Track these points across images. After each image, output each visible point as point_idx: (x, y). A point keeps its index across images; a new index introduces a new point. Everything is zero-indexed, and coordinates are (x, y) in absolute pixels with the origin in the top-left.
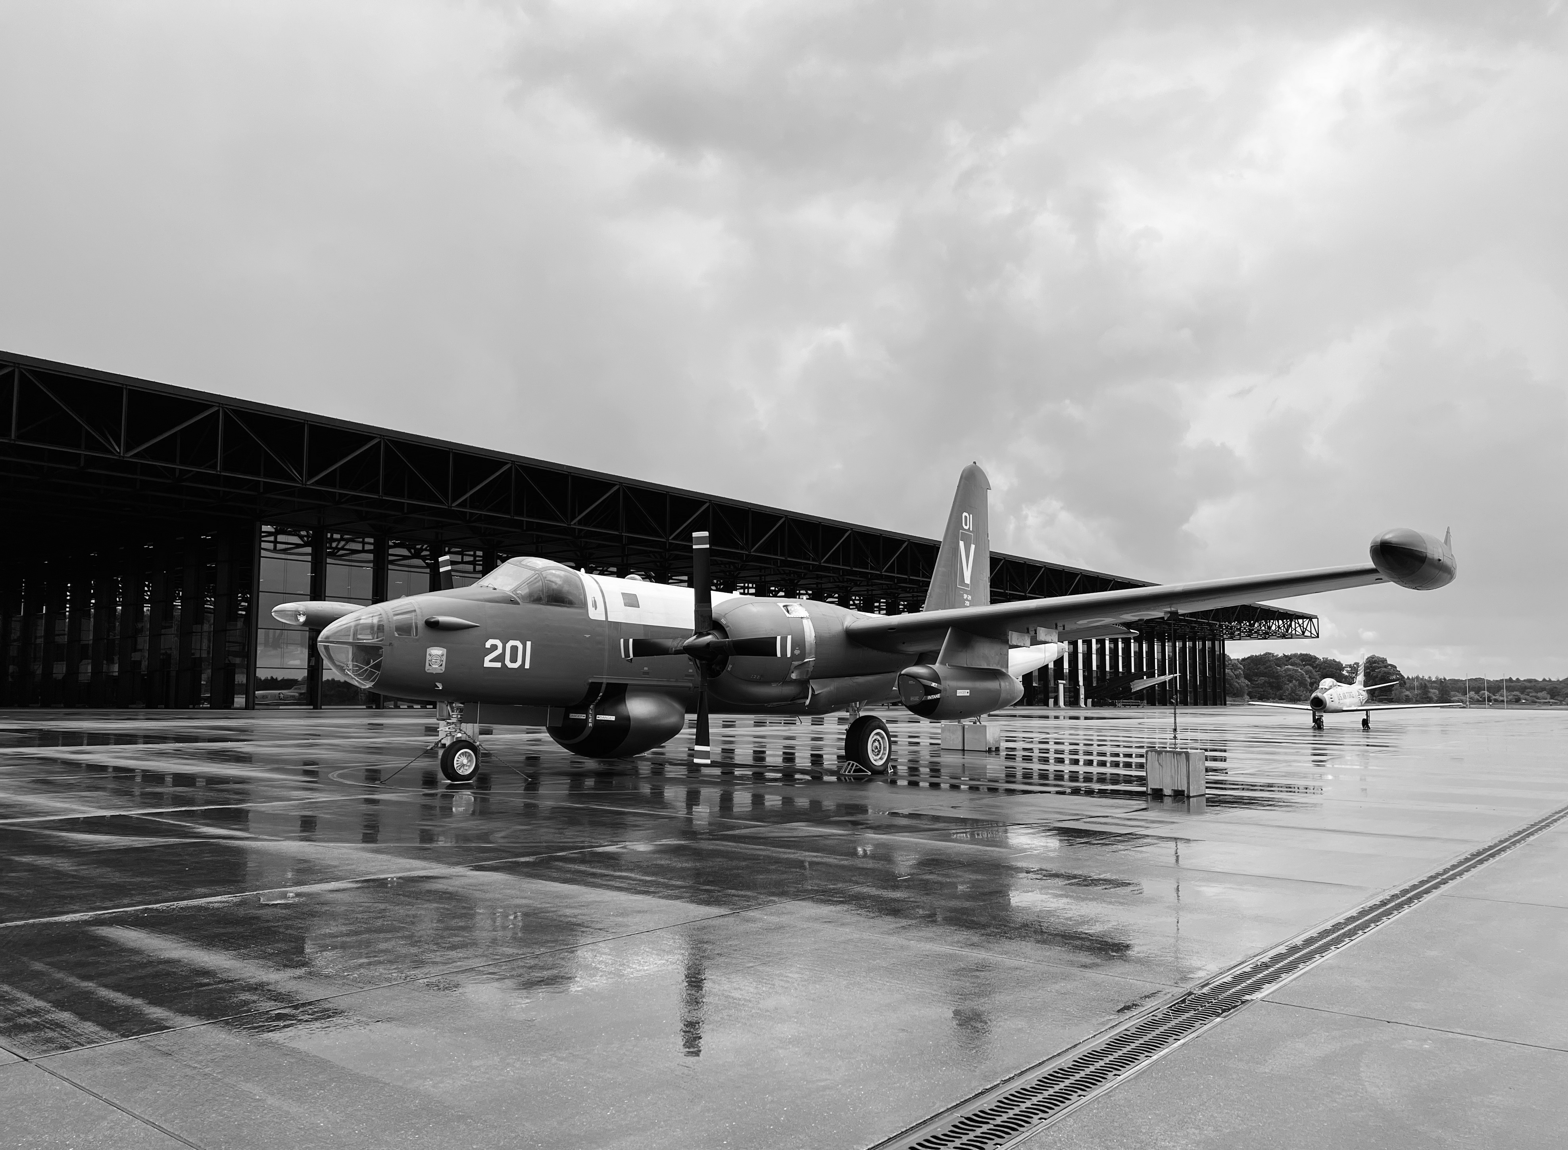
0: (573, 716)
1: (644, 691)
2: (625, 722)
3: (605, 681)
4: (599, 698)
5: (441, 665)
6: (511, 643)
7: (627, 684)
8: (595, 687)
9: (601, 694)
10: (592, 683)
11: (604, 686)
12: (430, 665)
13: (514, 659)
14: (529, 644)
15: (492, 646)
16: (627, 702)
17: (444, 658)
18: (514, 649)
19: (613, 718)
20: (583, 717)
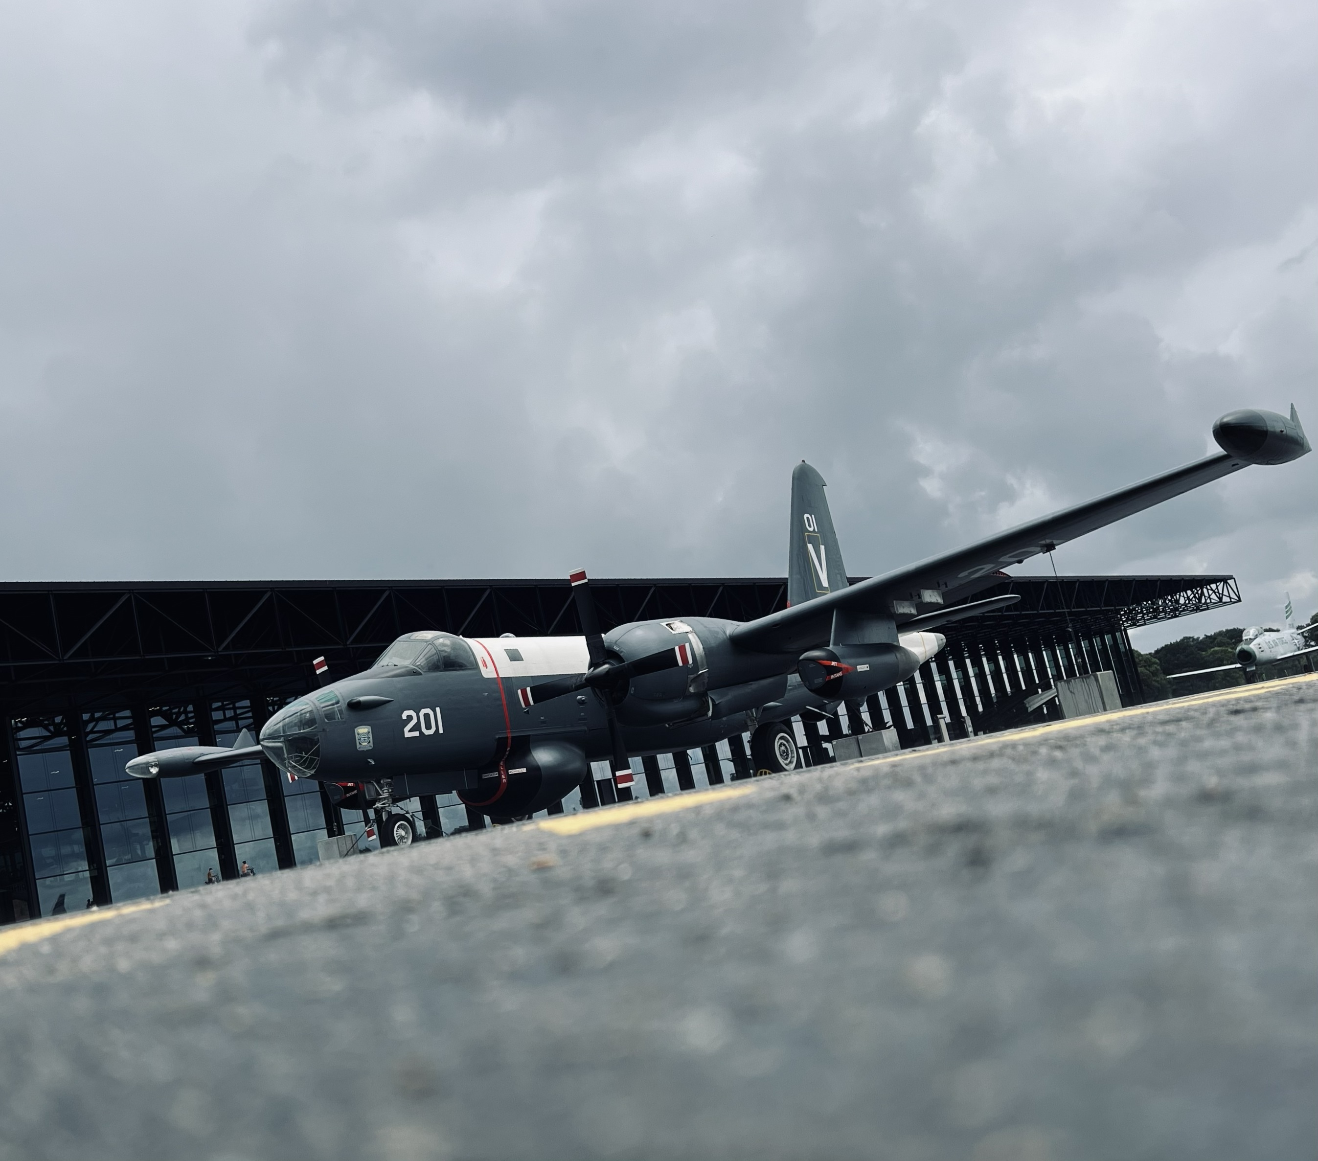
0: (486, 776)
1: (546, 740)
2: (535, 770)
3: (509, 735)
4: (507, 753)
5: (369, 742)
6: (423, 711)
7: (529, 735)
8: (502, 742)
9: (508, 749)
10: (499, 738)
11: (510, 741)
12: (360, 744)
13: (428, 727)
14: (438, 709)
15: (408, 716)
16: (532, 752)
17: (370, 735)
18: (427, 716)
19: (524, 770)
20: (496, 774)
